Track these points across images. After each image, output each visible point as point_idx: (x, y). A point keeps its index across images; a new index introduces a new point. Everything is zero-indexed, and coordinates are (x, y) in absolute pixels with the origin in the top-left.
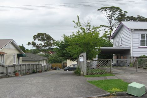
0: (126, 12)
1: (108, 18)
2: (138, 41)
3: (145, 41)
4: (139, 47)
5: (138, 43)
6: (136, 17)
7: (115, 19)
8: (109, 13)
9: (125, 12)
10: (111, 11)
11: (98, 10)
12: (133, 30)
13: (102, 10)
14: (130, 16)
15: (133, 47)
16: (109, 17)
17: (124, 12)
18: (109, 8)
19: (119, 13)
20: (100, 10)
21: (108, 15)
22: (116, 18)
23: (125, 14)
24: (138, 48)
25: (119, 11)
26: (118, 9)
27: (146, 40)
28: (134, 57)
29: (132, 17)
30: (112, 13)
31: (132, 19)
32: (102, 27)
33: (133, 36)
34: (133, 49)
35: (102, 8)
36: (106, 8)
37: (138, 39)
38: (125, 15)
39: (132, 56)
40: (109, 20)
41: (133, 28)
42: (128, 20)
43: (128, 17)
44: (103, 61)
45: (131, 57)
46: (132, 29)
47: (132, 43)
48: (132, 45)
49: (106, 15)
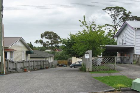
0: (130, 13)
1: (113, 17)
7: (119, 19)
8: (114, 13)
9: (129, 12)
10: (115, 11)
11: (103, 10)
12: (137, 29)
14: (134, 16)
15: (137, 46)
18: (114, 8)
19: (123, 13)
20: (105, 9)
21: (113, 15)
22: (121, 17)
26: (122, 9)
28: (137, 55)
29: (136, 17)
30: (117, 13)
31: (135, 19)
32: (107, 26)
33: (137, 35)
35: (107, 8)
36: (111, 8)
38: (129, 15)
40: (114, 19)
41: (137, 27)
42: (132, 20)
43: (132, 17)
44: (108, 58)
45: (134, 55)
46: (135, 28)
48: (136, 43)
49: (111, 15)
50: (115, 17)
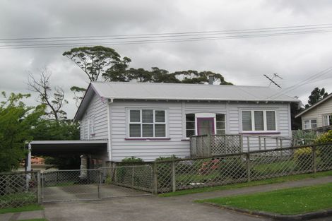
0: (129, 60)
1: (89, 71)
2: (124, 126)
3: (140, 125)
4: (126, 139)
5: (124, 129)
6: (151, 70)
7: (103, 74)
8: (90, 61)
9: (125, 58)
10: (93, 57)
11: (64, 55)
12: (112, 101)
13: (74, 53)
14: (136, 68)
15: (113, 140)
16: (91, 69)
17: (123, 60)
18: (89, 49)
19: (112, 60)
20: (69, 53)
21: (89, 66)
22: (107, 72)
23: (127, 64)
24: (123, 140)
25: (113, 57)
26: (110, 52)
27: (141, 123)
29: (142, 70)
30: (97, 61)
31: (140, 76)
32: (77, 90)
34: (113, 144)
35: (73, 50)
36: (84, 49)
37: (124, 122)
38: (126, 66)
39: (110, 159)
40: (91, 76)
42: (133, 78)
43: (132, 71)
45: (108, 162)
47: (111, 131)
48: (111, 135)
49: (84, 66)
50: (93, 70)
